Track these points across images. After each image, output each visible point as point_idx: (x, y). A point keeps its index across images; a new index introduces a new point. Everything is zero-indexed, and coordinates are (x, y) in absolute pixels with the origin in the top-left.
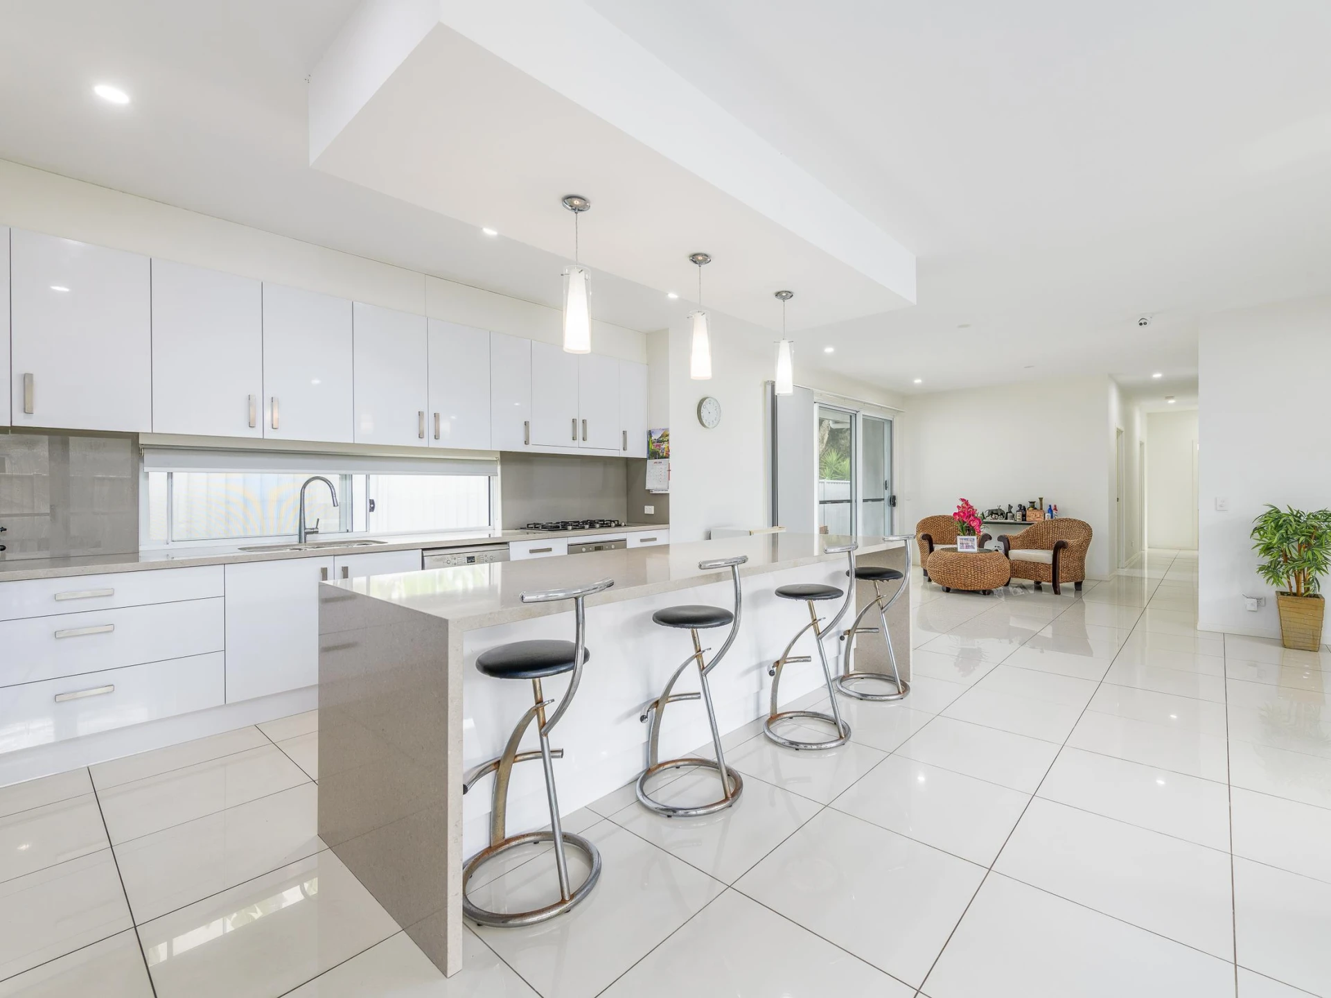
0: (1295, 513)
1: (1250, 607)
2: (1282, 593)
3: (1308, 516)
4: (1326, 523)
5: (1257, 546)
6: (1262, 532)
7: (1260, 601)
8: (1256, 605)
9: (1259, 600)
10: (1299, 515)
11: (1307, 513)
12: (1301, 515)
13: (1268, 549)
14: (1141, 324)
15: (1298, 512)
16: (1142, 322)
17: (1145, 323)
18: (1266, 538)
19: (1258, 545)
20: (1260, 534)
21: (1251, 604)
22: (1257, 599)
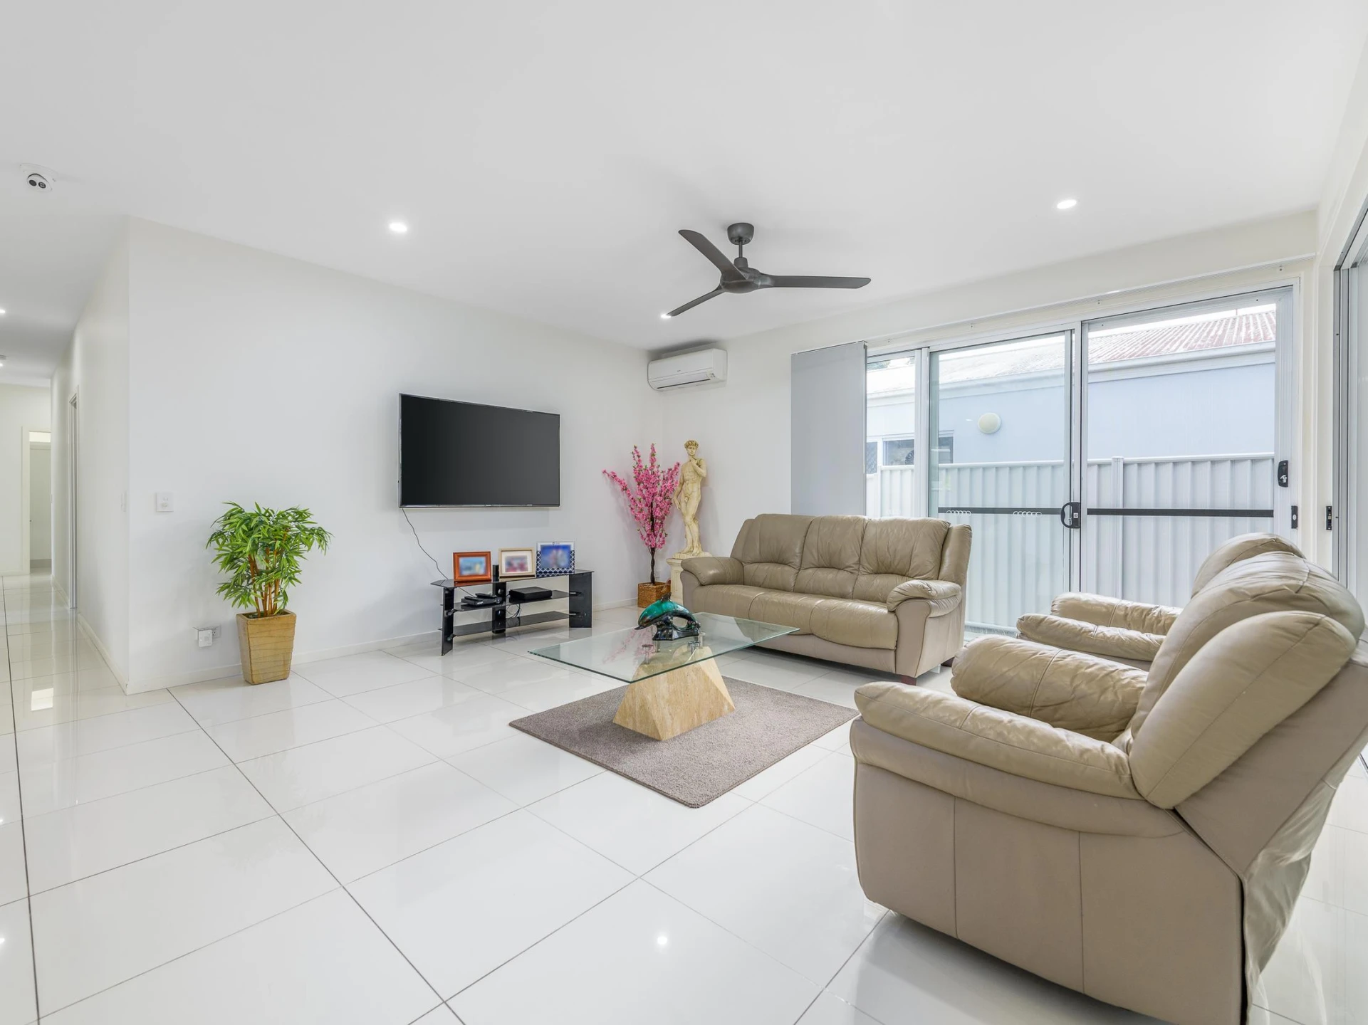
0: (263, 512)
1: (202, 643)
2: (247, 615)
3: (278, 515)
4: (296, 523)
5: (218, 558)
6: (221, 540)
7: (216, 631)
8: (211, 638)
9: (214, 630)
10: (267, 514)
11: (277, 512)
12: (270, 515)
13: (231, 561)
14: (33, 183)
15: (267, 511)
16: (37, 180)
17: (43, 186)
18: (227, 546)
19: (219, 556)
20: (218, 542)
21: (204, 638)
22: (213, 630)
